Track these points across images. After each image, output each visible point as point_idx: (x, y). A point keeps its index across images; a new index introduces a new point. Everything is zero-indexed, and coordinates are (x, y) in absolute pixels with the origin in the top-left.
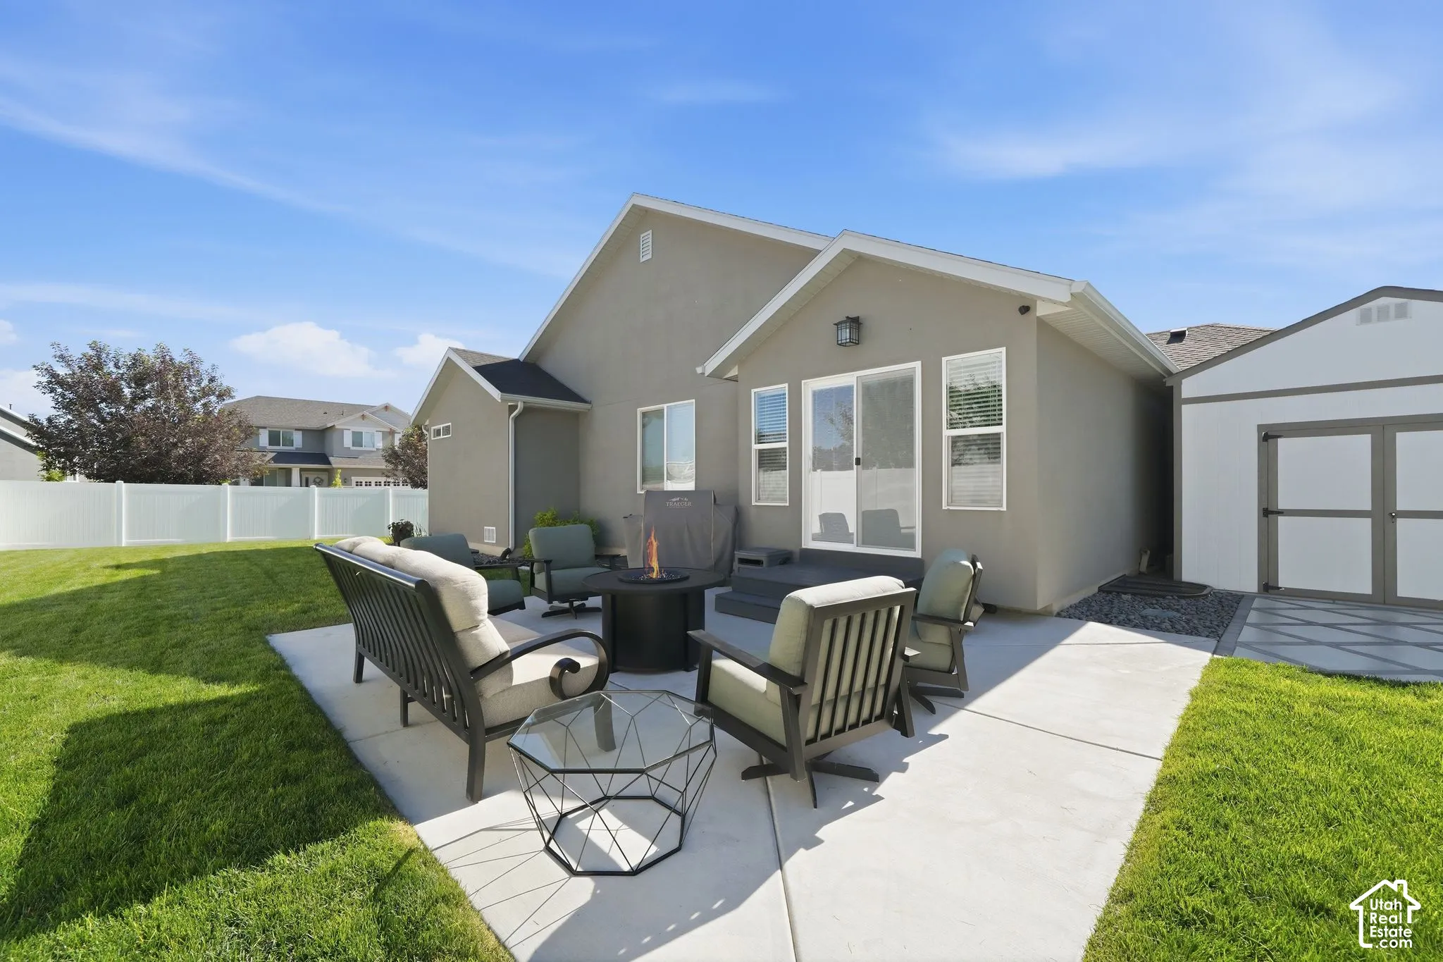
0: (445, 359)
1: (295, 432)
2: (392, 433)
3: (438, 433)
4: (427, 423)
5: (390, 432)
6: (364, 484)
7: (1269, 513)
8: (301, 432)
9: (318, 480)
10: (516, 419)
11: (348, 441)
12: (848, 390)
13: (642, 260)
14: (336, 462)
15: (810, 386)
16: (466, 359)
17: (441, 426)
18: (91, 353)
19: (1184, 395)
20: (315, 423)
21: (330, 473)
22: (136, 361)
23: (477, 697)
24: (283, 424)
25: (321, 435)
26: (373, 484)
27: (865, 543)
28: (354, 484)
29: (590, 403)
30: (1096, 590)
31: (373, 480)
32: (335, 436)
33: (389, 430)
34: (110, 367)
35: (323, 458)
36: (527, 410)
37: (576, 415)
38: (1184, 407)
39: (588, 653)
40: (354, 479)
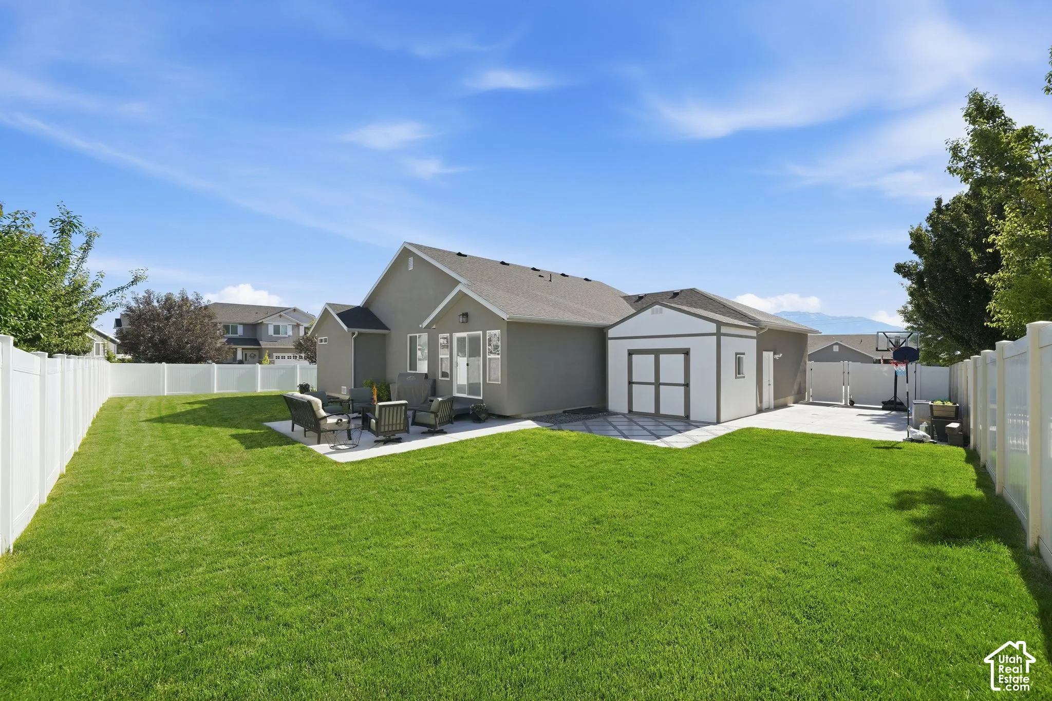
0: (324, 308)
1: (238, 326)
2: (298, 325)
3: (321, 341)
4: (316, 335)
5: (296, 325)
6: (280, 357)
7: (630, 383)
8: (242, 325)
9: (252, 355)
10: (355, 339)
11: (271, 331)
12: (464, 338)
13: (409, 269)
14: (264, 344)
15: (457, 335)
16: (334, 310)
17: (323, 338)
18: (146, 295)
19: (609, 336)
20: (251, 320)
21: (261, 351)
22: (168, 299)
23: (319, 424)
24: (232, 321)
25: (254, 328)
26: (286, 358)
27: (469, 394)
28: (275, 357)
29: (390, 330)
30: (562, 412)
31: (286, 355)
32: (263, 327)
33: (296, 324)
34: (155, 304)
35: (256, 342)
36: (360, 334)
37: (384, 335)
38: (609, 341)
39: (346, 418)
40: (275, 355)
